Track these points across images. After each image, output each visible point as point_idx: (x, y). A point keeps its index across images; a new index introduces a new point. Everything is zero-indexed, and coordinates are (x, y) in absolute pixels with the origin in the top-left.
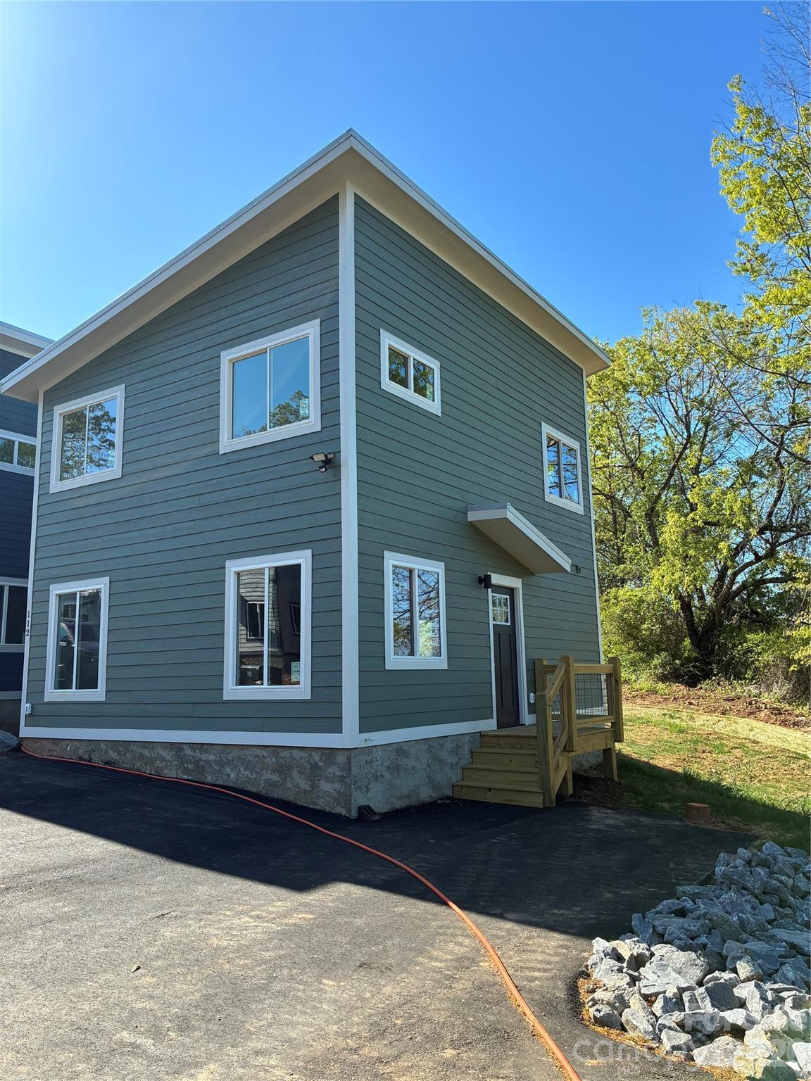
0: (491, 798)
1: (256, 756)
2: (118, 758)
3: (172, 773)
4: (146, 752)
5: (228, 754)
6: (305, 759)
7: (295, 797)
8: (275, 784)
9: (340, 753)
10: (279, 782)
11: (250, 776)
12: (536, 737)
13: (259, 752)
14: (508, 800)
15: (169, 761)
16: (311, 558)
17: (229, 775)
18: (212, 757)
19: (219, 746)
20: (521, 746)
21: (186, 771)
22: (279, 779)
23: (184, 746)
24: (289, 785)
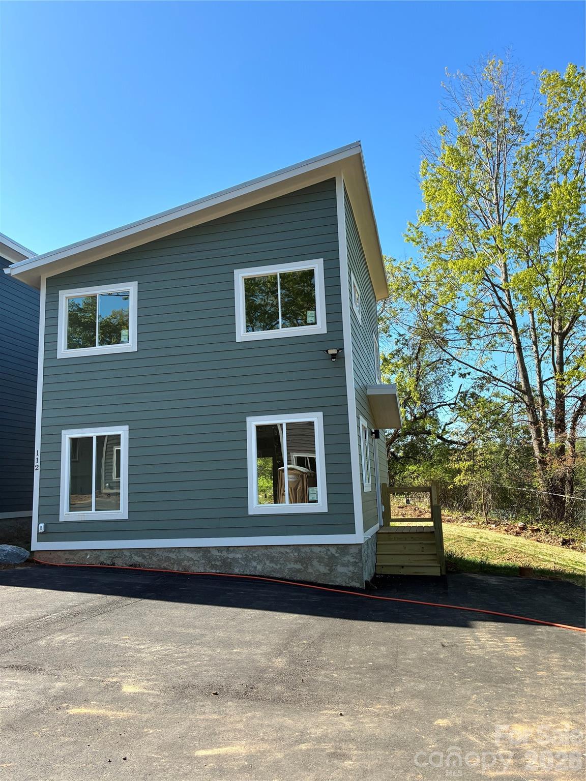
0: (403, 572)
1: (280, 553)
2: (143, 561)
3: (199, 568)
4: (172, 556)
5: (253, 552)
6: (323, 552)
7: (316, 578)
8: (299, 571)
9: (353, 547)
10: (301, 569)
11: (275, 566)
12: (434, 532)
13: (283, 550)
14: (416, 572)
15: (196, 560)
16: (322, 418)
17: (256, 567)
18: (238, 556)
19: (245, 548)
20: (406, 539)
21: (213, 567)
22: (301, 567)
23: (211, 549)
24: (310, 570)
